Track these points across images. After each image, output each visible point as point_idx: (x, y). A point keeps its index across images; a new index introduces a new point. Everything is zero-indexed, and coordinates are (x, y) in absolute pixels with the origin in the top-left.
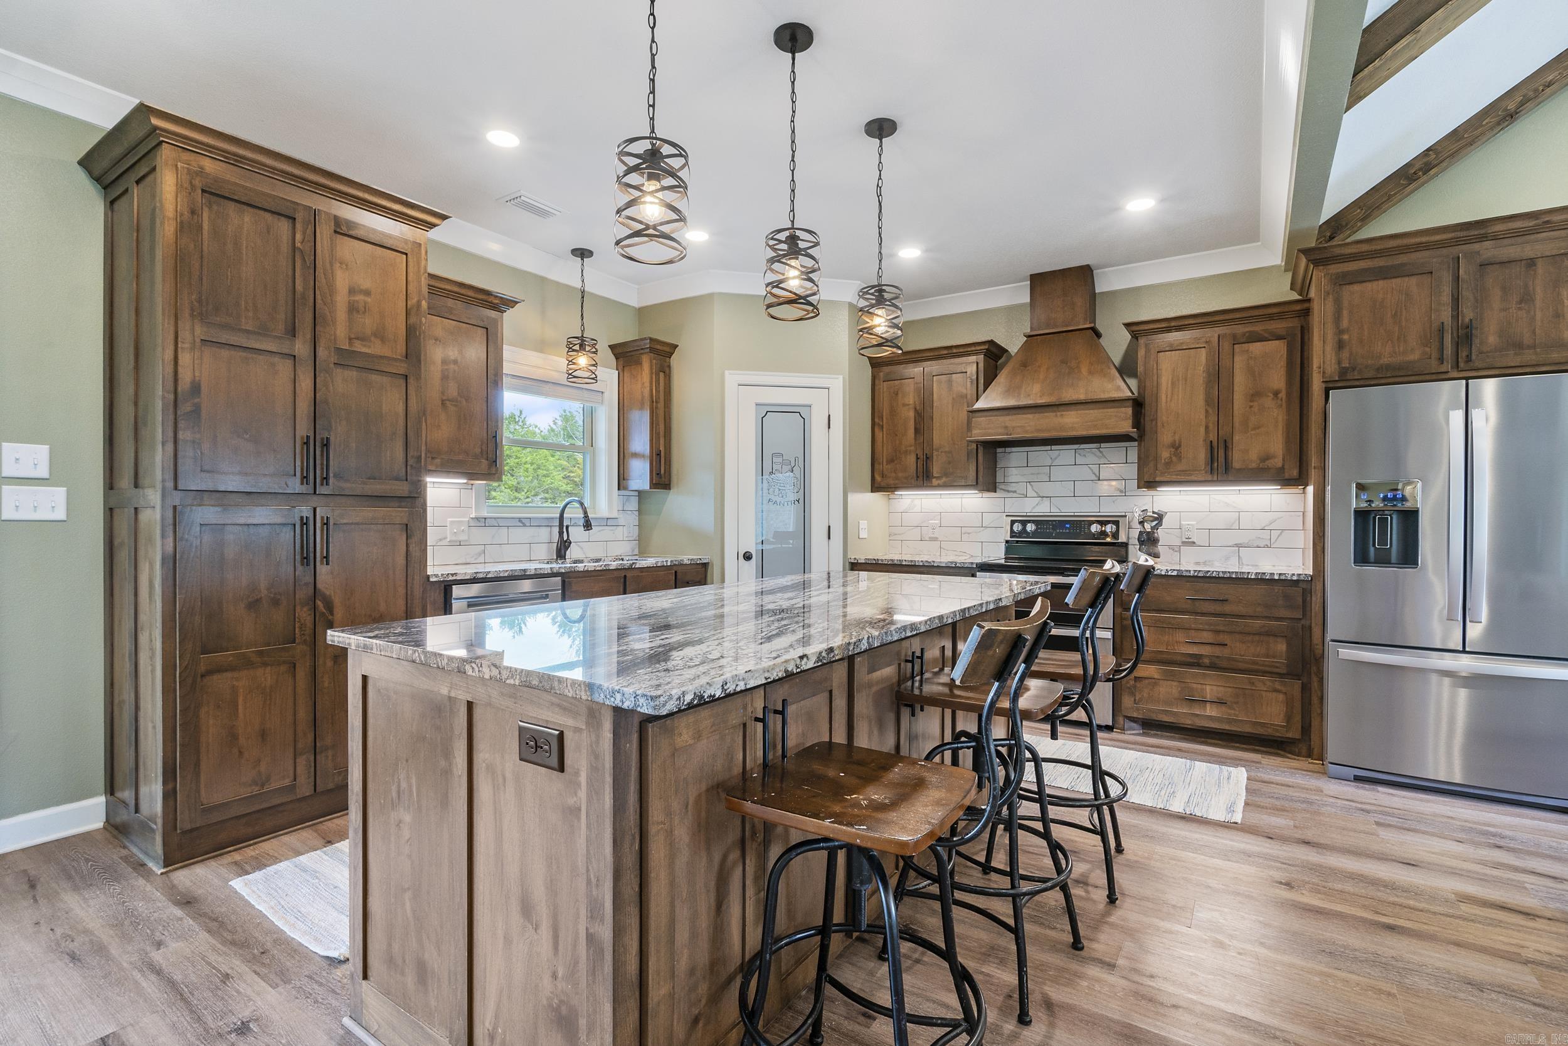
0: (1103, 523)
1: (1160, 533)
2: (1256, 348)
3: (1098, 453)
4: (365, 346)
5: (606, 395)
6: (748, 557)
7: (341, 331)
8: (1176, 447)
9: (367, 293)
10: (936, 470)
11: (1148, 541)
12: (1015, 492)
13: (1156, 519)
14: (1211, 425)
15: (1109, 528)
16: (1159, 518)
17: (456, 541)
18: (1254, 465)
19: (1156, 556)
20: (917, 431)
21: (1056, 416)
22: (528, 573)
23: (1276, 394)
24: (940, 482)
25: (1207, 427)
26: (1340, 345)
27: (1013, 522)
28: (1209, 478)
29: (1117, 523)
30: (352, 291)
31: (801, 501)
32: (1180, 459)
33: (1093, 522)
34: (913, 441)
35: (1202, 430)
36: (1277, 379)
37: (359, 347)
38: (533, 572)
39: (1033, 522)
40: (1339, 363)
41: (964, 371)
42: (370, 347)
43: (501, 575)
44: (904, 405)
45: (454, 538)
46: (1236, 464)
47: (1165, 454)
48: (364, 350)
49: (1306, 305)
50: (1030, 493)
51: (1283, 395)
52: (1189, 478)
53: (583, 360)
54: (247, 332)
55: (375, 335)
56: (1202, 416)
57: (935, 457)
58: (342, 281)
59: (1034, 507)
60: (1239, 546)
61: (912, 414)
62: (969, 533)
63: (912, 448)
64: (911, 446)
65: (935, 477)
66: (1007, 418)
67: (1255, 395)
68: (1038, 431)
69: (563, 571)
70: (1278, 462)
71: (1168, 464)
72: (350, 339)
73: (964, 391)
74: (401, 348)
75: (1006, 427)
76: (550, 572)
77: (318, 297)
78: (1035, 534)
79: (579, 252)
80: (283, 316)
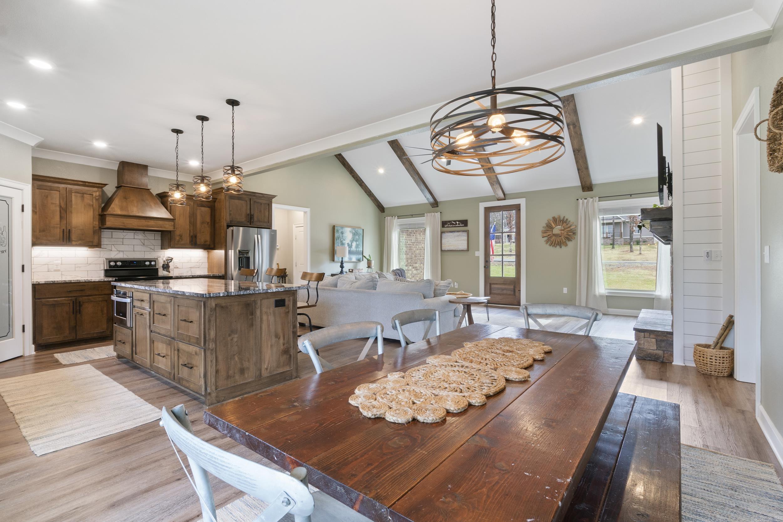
0: (150, 261)
1: (170, 264)
2: (203, 208)
3: (144, 235)
8: (181, 236)
10: (73, 237)
11: (166, 267)
12: (106, 248)
13: (170, 259)
14: (191, 230)
15: (153, 263)
16: (172, 259)
18: (202, 243)
19: (169, 272)
20: (61, 217)
21: (146, 221)
23: (208, 223)
24: (77, 243)
25: (190, 231)
26: (230, 214)
27: (110, 262)
28: (191, 246)
29: (155, 261)
31: (7, 251)
32: (182, 240)
33: (146, 261)
34: (59, 222)
35: (189, 231)
36: (208, 219)
39: (120, 261)
40: (230, 219)
41: (92, 194)
44: (52, 203)
46: (198, 243)
47: (177, 238)
49: (215, 200)
50: (114, 249)
51: (209, 224)
52: (185, 246)
56: (189, 227)
57: (73, 231)
59: (116, 255)
60: (191, 268)
61: (58, 209)
62: (80, 267)
63: (59, 226)
64: (58, 224)
65: (74, 241)
66: (124, 219)
67: (203, 223)
68: (138, 226)
70: (208, 243)
71: (179, 241)
73: (92, 203)
75: (124, 223)
78: (121, 266)
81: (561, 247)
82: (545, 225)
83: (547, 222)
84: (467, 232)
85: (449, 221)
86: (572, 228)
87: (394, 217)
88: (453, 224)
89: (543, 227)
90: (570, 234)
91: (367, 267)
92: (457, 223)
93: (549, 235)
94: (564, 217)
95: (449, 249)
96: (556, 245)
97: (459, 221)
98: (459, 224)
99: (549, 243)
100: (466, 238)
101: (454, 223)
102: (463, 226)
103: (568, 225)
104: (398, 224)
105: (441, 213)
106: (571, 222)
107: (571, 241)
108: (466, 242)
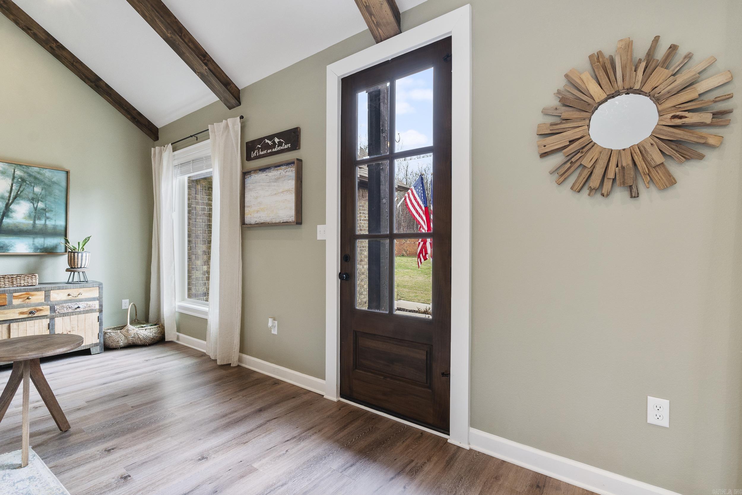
81: (634, 195)
82: (554, 102)
83: (560, 83)
84: (299, 165)
85: (261, 140)
86: (702, 87)
87: (166, 146)
88: (267, 147)
89: (545, 112)
90: (693, 118)
91: (67, 270)
92: (277, 140)
93: (572, 142)
94: (657, 39)
95: (259, 220)
96: (607, 185)
97: (279, 135)
98: (280, 144)
99: (572, 180)
100: (291, 184)
101: (270, 142)
102: (288, 150)
103: (682, 79)
104: (176, 163)
105: (242, 117)
106: (696, 58)
107: (701, 157)
108: (292, 197)
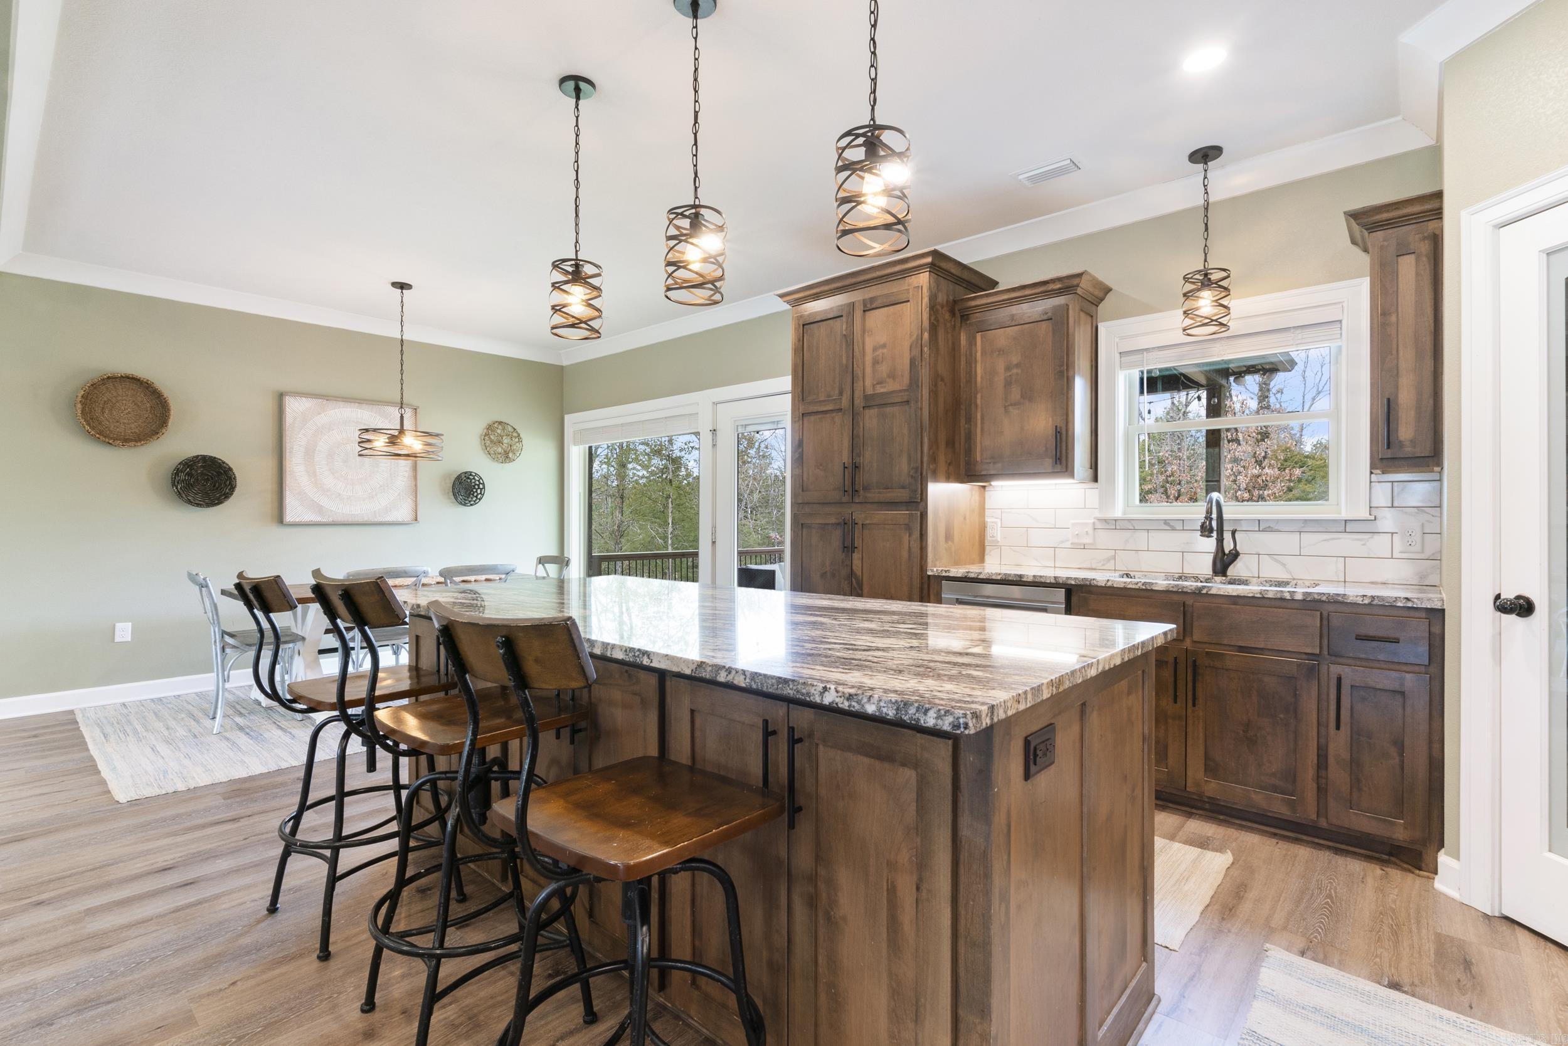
4: (882, 387)
5: (1344, 323)
6: (1523, 607)
7: (868, 382)
9: (884, 346)
17: (1080, 544)
22: (1024, 579)
30: (875, 349)
37: (880, 390)
38: (1030, 579)
42: (885, 387)
43: (994, 577)
45: (1076, 541)
48: (882, 390)
53: (1206, 302)
54: (820, 401)
55: (889, 377)
58: (869, 344)
69: (1073, 583)
72: (874, 386)
74: (906, 380)
76: (1053, 581)
77: (855, 363)
79: (1200, 155)
80: (838, 384)
